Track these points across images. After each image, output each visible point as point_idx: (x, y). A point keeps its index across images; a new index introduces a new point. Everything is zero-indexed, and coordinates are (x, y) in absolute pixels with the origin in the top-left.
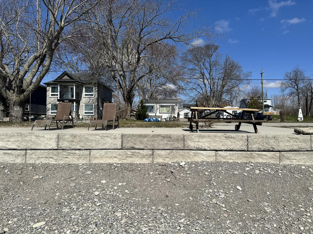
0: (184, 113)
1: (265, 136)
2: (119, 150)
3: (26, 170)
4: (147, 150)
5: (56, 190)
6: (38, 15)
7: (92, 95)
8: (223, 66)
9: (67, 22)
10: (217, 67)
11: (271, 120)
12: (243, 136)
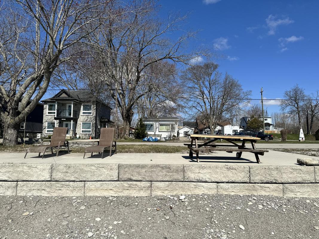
0: (184, 132)
1: (268, 167)
2: (115, 182)
3: (16, 205)
4: (145, 182)
5: (47, 230)
6: (37, 36)
7: (90, 113)
8: (223, 85)
9: (66, 45)
10: (217, 85)
11: (273, 139)
12: (245, 167)
